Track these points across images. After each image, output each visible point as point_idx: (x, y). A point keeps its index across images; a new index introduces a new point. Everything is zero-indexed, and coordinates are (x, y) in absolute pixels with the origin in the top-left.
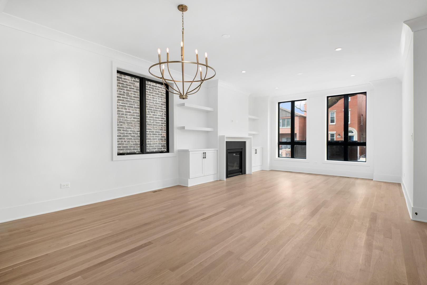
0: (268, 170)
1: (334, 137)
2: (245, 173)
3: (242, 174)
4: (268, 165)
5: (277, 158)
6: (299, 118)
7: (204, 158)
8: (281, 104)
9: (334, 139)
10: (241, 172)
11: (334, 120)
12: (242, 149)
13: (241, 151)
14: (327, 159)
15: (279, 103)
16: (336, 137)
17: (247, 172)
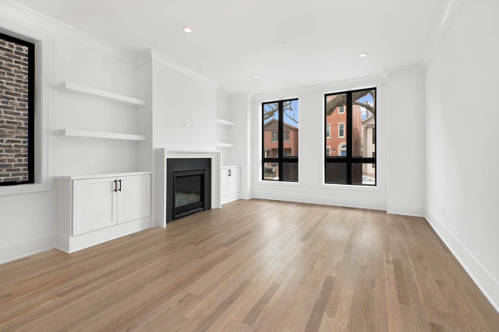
0: (248, 199)
1: (329, 152)
2: (209, 207)
3: (204, 210)
4: (248, 192)
5: (260, 182)
6: (294, 131)
7: (116, 190)
8: (265, 106)
9: (329, 154)
10: (203, 207)
11: (329, 134)
12: (205, 170)
13: (203, 173)
14: (326, 182)
15: (263, 104)
16: (331, 152)
17: (213, 206)
